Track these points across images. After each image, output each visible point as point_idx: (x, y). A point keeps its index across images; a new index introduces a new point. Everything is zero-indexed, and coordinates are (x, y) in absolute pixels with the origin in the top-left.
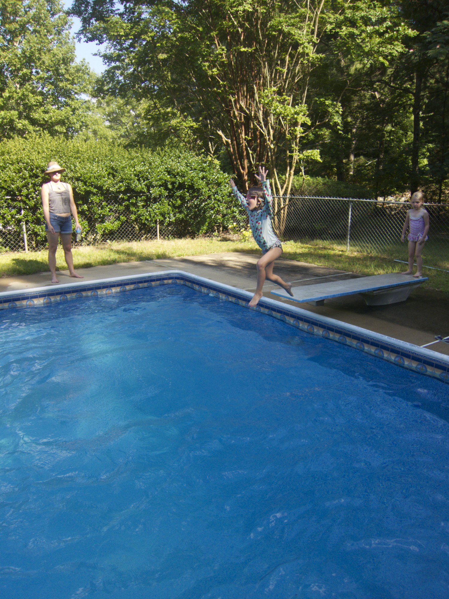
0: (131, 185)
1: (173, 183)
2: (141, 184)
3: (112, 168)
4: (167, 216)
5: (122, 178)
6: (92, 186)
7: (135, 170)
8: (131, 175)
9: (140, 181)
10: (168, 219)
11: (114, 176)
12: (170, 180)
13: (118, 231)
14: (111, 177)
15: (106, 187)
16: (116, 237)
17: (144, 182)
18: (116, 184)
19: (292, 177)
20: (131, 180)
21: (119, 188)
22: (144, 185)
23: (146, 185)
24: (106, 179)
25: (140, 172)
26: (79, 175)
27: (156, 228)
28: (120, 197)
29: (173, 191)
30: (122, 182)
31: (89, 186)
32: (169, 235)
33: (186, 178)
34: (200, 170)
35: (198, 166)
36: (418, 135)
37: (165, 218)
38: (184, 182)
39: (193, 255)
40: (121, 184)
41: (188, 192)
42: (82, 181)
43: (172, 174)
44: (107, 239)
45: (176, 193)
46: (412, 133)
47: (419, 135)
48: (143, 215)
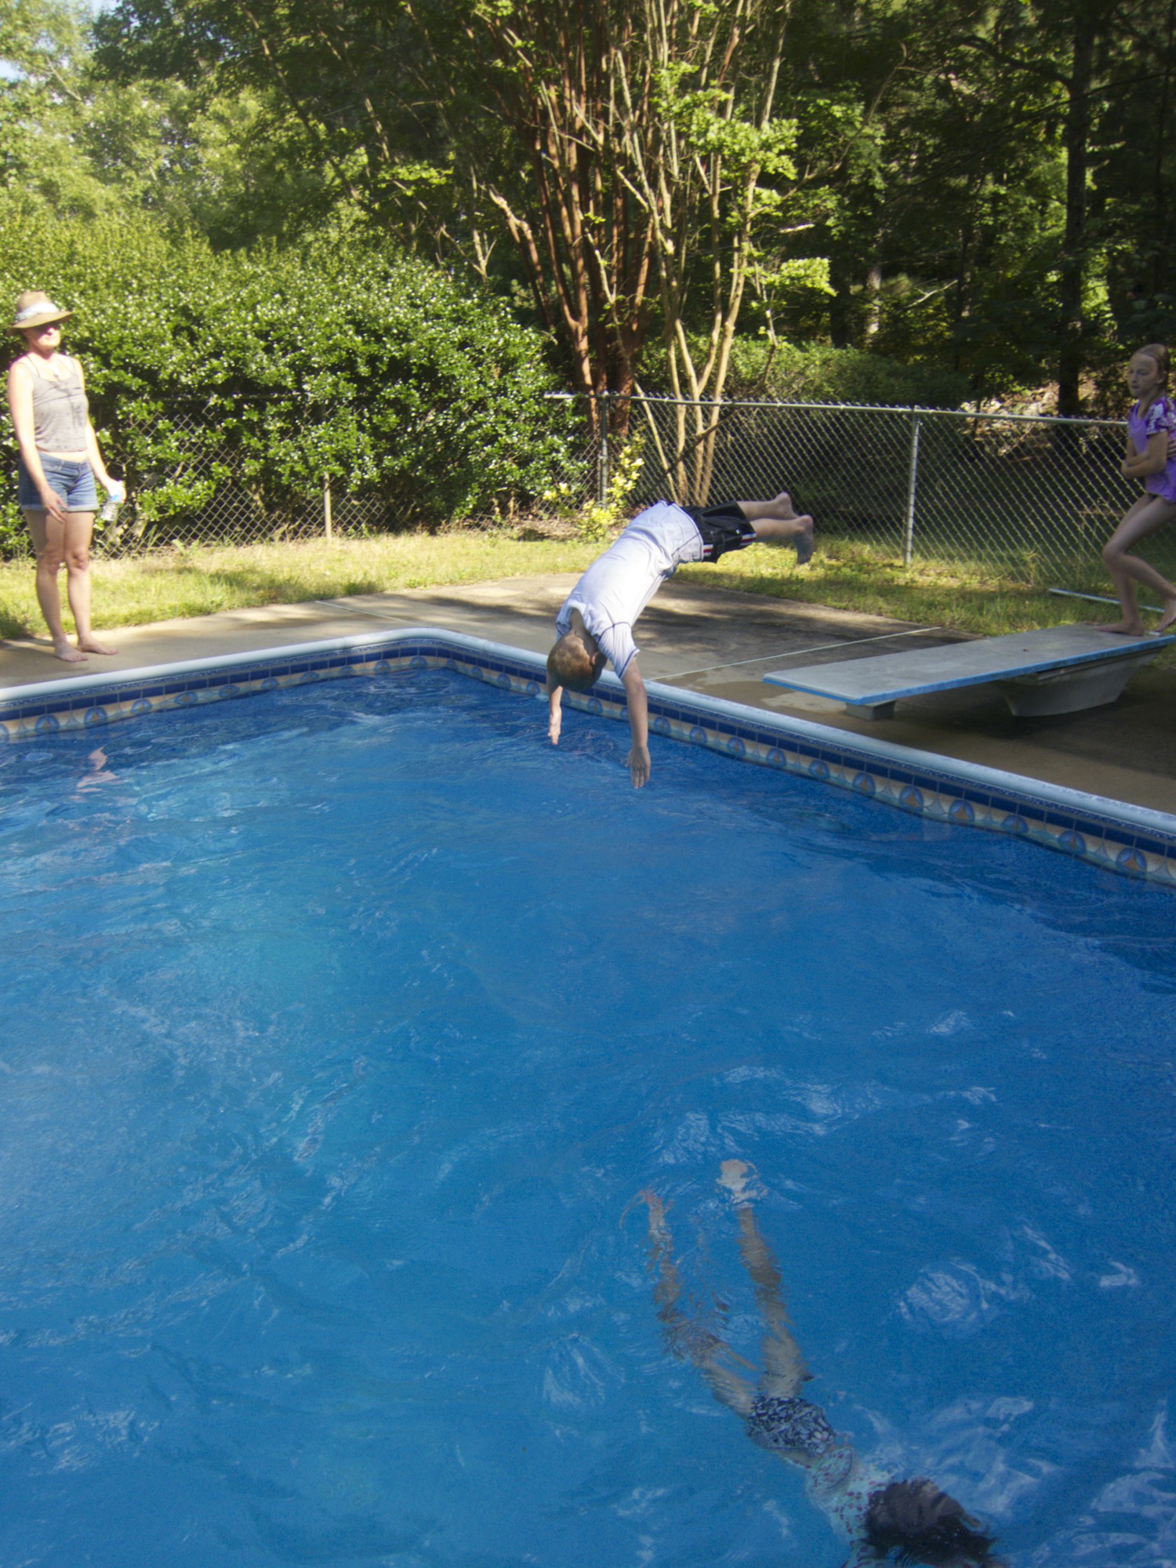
0: (245, 364)
1: (372, 360)
2: (275, 363)
3: (185, 311)
4: (355, 463)
5: (218, 344)
6: (125, 367)
7: (256, 319)
8: (245, 335)
9: (273, 354)
10: (356, 474)
11: (193, 338)
12: (362, 348)
13: (204, 511)
14: (183, 339)
15: (169, 371)
16: (200, 530)
17: (284, 356)
18: (201, 362)
19: (729, 341)
20: (245, 348)
21: (209, 377)
22: (285, 365)
23: (291, 365)
24: (168, 345)
25: (271, 324)
26: (87, 334)
27: (322, 501)
28: (212, 402)
29: (370, 383)
30: (217, 355)
31: (117, 368)
32: (359, 523)
33: (414, 344)
34: (451, 319)
35: (446, 306)
36: (1081, 210)
37: (350, 470)
38: (408, 357)
39: (452, 582)
40: (215, 362)
41: (417, 388)
42: (95, 352)
43: (368, 330)
44: (172, 538)
45: (381, 390)
46: (1062, 202)
47: (1084, 211)
48: (282, 461)
